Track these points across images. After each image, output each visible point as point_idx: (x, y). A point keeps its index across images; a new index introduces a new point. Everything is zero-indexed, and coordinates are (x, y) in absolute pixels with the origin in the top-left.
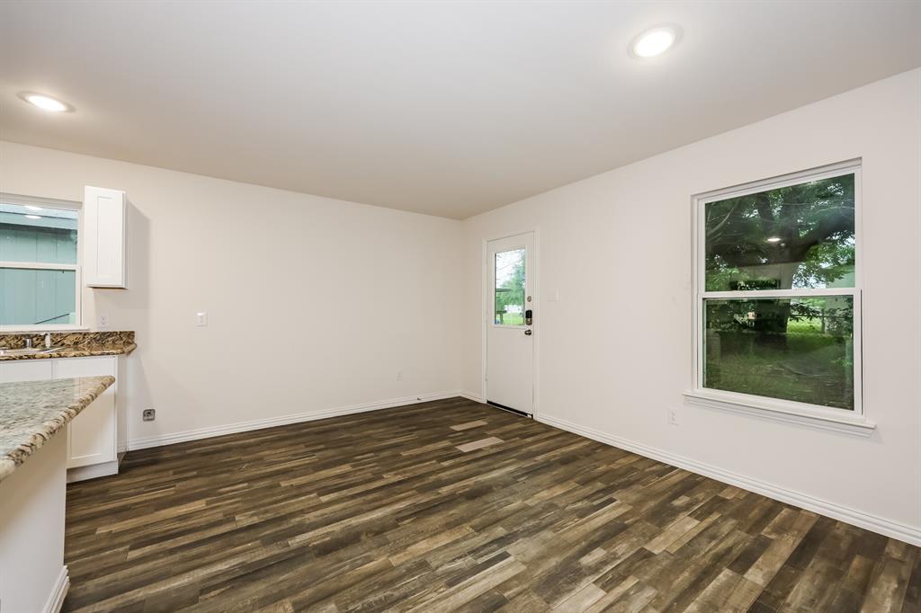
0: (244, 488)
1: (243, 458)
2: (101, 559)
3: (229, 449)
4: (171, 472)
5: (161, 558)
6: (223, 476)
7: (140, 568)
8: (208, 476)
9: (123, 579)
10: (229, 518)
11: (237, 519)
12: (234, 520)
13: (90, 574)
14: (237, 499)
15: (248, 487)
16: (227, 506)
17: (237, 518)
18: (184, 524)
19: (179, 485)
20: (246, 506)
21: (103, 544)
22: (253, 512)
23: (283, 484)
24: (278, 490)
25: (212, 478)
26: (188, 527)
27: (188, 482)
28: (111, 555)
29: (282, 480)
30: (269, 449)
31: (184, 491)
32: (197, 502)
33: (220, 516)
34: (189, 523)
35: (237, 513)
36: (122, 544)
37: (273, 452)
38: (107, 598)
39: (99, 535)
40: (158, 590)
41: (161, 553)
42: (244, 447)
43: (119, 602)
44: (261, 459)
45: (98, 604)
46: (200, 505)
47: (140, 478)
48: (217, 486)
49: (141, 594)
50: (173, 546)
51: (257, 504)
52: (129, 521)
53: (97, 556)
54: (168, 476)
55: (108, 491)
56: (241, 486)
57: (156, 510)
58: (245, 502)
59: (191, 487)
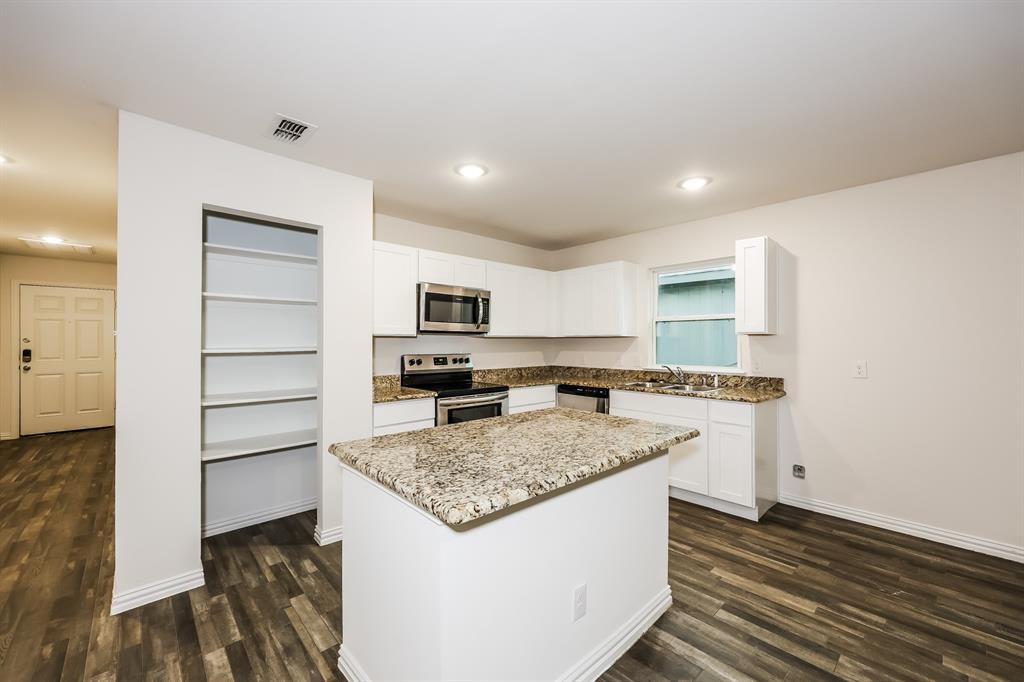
0: (876, 624)
1: (902, 578)
2: (700, 598)
3: (888, 555)
4: (803, 548)
5: (739, 638)
6: (860, 588)
7: (718, 633)
8: (838, 575)
9: (703, 632)
10: (831, 651)
11: (840, 660)
12: (835, 658)
13: (687, 606)
14: (856, 633)
15: (884, 627)
16: (840, 633)
17: (842, 659)
18: (780, 618)
19: (802, 567)
20: (864, 653)
21: (709, 586)
22: (869, 668)
23: (949, 663)
24: (934, 666)
25: (844, 582)
26: (781, 626)
27: (813, 570)
28: (707, 601)
29: (951, 656)
30: (959, 589)
31: (804, 579)
32: (807, 602)
33: (822, 640)
34: (786, 621)
35: (847, 653)
36: (720, 597)
37: (962, 598)
38: (684, 640)
39: (712, 575)
40: (716, 670)
41: (742, 632)
42: (913, 563)
43: (687, 652)
44: (932, 596)
45: (675, 639)
46: (808, 607)
47: (775, 538)
48: (841, 597)
49: (703, 661)
50: (755, 635)
51: (884, 662)
52: (738, 577)
53: (699, 593)
54: (797, 550)
55: (741, 535)
56: (875, 618)
57: (765, 582)
58: (867, 646)
59: (812, 577)
